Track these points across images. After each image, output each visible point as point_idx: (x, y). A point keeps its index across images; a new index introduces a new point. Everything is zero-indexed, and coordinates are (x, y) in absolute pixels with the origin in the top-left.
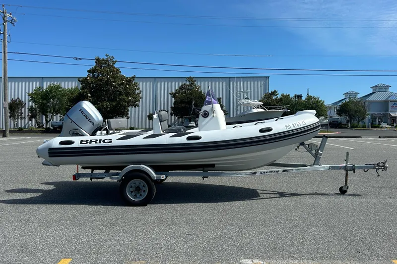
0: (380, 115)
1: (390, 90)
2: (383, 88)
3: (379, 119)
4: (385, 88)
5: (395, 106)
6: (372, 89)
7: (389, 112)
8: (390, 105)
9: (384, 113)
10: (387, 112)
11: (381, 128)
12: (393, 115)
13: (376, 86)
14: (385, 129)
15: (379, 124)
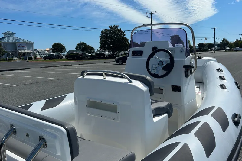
0: (12, 52)
1: (15, 35)
2: (11, 34)
3: (12, 54)
4: (11, 35)
5: (20, 46)
6: (3, 35)
7: (18, 50)
8: (18, 45)
9: (14, 50)
10: (16, 50)
11: (14, 60)
12: (20, 51)
13: (6, 33)
14: (17, 61)
15: (13, 58)
